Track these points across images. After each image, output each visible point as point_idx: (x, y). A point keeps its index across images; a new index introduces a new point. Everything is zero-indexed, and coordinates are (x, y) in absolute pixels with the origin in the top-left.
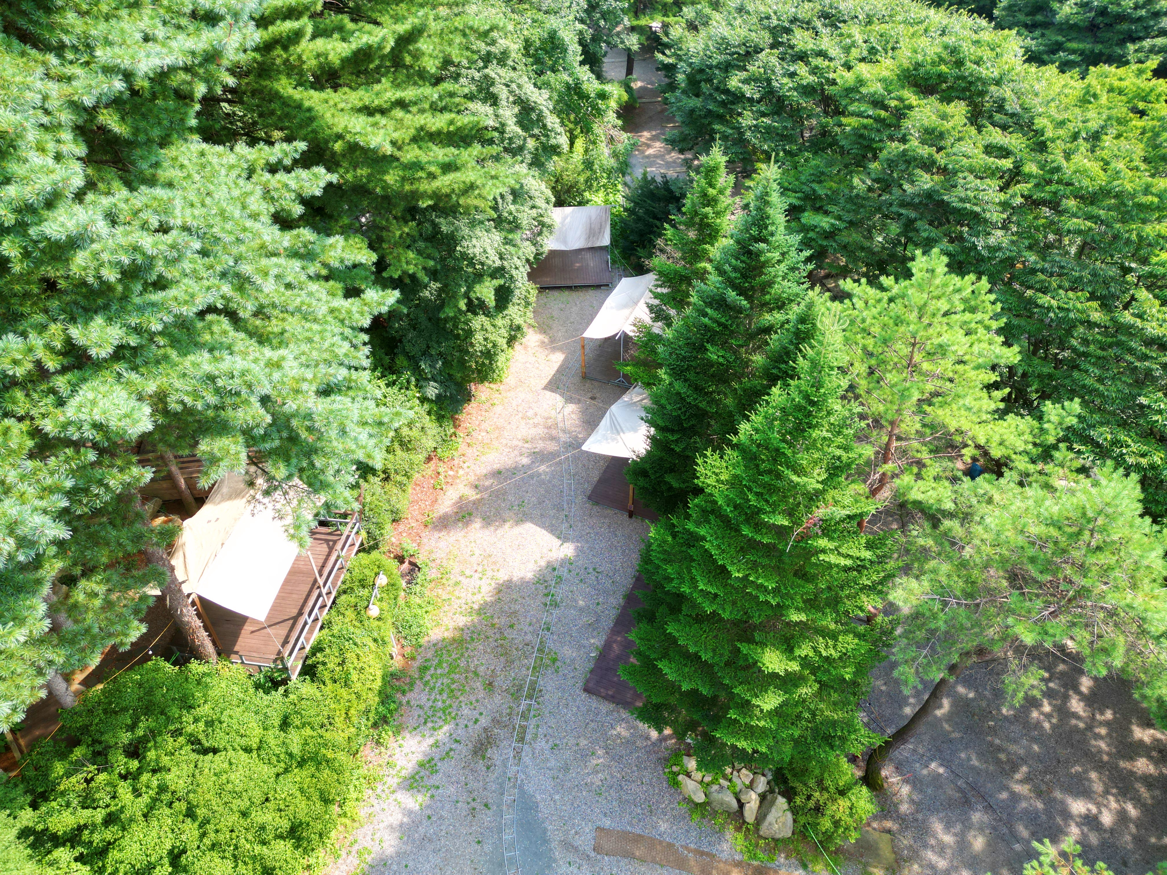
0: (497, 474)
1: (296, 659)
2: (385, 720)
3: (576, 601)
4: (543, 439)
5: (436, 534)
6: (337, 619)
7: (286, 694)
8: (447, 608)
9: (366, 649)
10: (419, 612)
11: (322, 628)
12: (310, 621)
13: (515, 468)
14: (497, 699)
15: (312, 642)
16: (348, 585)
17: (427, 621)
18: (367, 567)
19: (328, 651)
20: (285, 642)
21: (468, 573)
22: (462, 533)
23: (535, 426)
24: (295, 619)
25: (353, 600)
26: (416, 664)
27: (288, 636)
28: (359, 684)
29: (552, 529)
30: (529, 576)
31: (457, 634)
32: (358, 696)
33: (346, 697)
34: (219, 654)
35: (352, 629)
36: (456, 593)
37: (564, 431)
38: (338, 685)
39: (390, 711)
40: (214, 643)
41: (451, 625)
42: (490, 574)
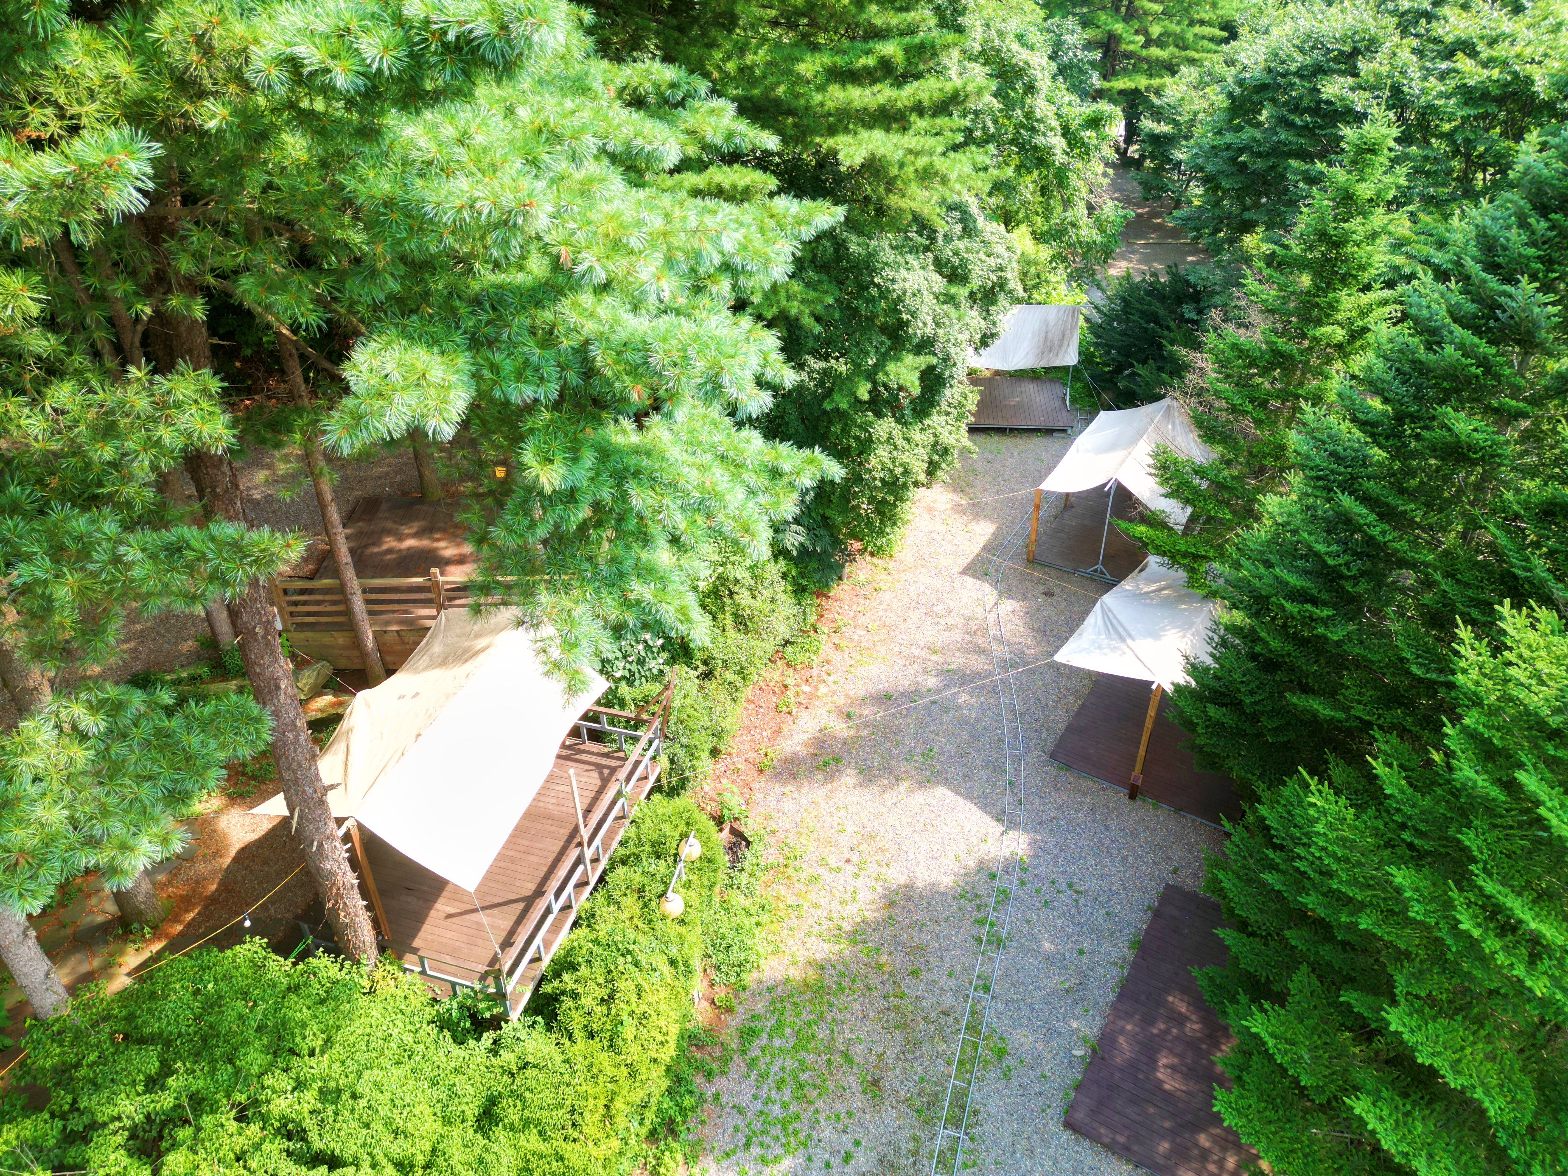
0: (885, 698)
1: (522, 980)
2: (672, 1130)
3: (1038, 941)
4: (962, 650)
5: (778, 788)
6: (606, 911)
7: (495, 1049)
8: (794, 923)
9: (655, 977)
10: (748, 922)
11: (575, 925)
12: (556, 908)
13: (916, 692)
14: (890, 1116)
15: (554, 948)
16: (631, 849)
17: (758, 941)
18: (668, 819)
19: (584, 971)
20: (507, 944)
21: (833, 862)
22: (824, 790)
23: (948, 628)
24: (529, 902)
25: (638, 878)
26: (734, 1022)
27: (512, 933)
28: (635, 1048)
29: (985, 803)
30: (947, 881)
31: (812, 975)
32: (633, 1074)
33: (610, 1071)
34: (382, 949)
35: (632, 935)
36: (813, 896)
37: (1000, 640)
38: (595, 1044)
39: (682, 1110)
40: (376, 924)
41: (801, 955)
42: (872, 869)
